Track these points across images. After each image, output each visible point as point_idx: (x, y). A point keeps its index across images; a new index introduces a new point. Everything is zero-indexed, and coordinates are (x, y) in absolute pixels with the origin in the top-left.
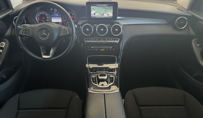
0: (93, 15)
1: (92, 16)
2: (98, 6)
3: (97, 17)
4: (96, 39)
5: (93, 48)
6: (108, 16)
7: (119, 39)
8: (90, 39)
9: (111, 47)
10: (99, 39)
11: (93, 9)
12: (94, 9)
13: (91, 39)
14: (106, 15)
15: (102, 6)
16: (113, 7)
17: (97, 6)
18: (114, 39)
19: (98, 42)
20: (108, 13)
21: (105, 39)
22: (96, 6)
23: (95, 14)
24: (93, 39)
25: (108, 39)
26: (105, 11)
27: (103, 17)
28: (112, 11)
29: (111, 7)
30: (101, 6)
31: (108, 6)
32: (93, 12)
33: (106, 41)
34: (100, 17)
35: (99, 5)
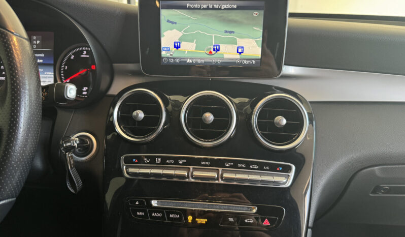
0: (168, 50)
1: (163, 53)
2: (195, 9)
3: (189, 61)
4: (176, 160)
5: (157, 209)
6: (238, 56)
7: (294, 167)
8: (148, 157)
9: (254, 211)
10: (190, 162)
11: (168, 21)
12: (173, 23)
13: (153, 160)
14: (228, 53)
15: (214, 9)
16: (262, 12)
17: (190, 8)
18: (267, 164)
19: (183, 177)
20: (241, 42)
21: (221, 164)
22: (184, 8)
23: (177, 47)
24: (164, 161)
25: (235, 165)
26: (226, 32)
27: (216, 58)
28: (259, 32)
29: (255, 13)
30: (208, 8)
31: (239, 8)
32: (168, 38)
33: (226, 175)
34: (199, 61)
35: (198, 6)
